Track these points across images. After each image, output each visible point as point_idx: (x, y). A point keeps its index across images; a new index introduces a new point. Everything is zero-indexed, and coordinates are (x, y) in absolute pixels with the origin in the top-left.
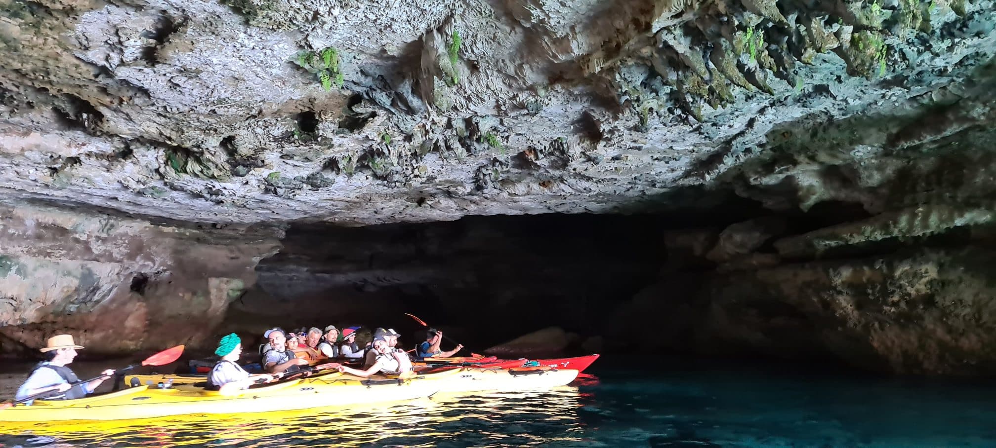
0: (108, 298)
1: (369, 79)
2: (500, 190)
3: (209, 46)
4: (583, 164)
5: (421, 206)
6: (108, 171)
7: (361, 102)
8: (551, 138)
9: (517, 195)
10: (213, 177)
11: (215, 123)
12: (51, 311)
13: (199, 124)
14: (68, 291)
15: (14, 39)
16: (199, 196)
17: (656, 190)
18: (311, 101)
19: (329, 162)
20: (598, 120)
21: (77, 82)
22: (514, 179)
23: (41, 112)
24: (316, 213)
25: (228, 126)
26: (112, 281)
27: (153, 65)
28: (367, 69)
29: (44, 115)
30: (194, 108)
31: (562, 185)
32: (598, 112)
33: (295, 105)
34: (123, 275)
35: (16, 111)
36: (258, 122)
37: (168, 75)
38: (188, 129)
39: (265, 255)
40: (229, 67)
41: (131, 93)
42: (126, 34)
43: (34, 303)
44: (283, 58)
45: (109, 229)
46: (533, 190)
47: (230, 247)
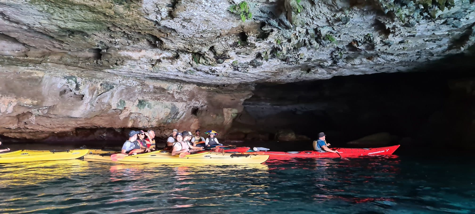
0: (182, 117)
1: (266, 14)
2: (346, 63)
3: (192, 7)
4: (383, 47)
5: (309, 73)
6: (172, 64)
7: (265, 25)
8: (364, 34)
9: (356, 65)
10: (210, 65)
11: (204, 41)
12: (162, 122)
13: (197, 42)
14: (167, 114)
15: (121, 14)
16: (207, 73)
17: (435, 58)
18: (242, 27)
19: (258, 55)
20: (384, 23)
21: (149, 29)
22: (352, 57)
23: (143, 42)
24: (260, 78)
25: (210, 42)
26: (183, 110)
27: (173, 19)
28: (263, 9)
29: (144, 43)
30: (194, 35)
31: (379, 59)
32: (382, 19)
33: (236, 30)
34: (188, 107)
35: (134, 42)
36: (222, 39)
37: (179, 22)
38: (194, 45)
39: (246, 98)
40: (202, 16)
41: (170, 31)
42: (160, 7)
43: (155, 119)
44: (224, 9)
45: (181, 88)
46: (363, 62)
47: (231, 95)
